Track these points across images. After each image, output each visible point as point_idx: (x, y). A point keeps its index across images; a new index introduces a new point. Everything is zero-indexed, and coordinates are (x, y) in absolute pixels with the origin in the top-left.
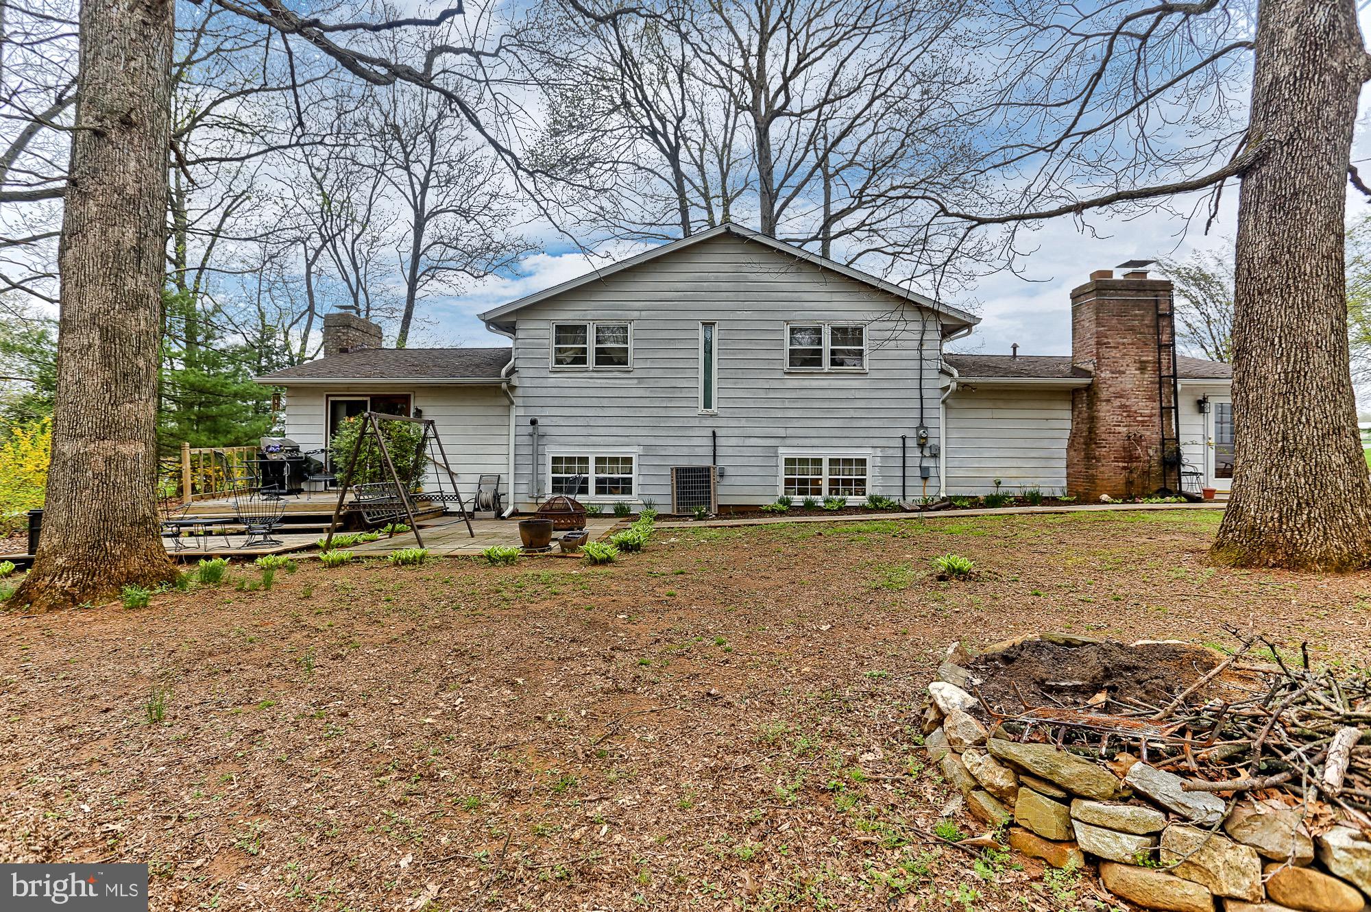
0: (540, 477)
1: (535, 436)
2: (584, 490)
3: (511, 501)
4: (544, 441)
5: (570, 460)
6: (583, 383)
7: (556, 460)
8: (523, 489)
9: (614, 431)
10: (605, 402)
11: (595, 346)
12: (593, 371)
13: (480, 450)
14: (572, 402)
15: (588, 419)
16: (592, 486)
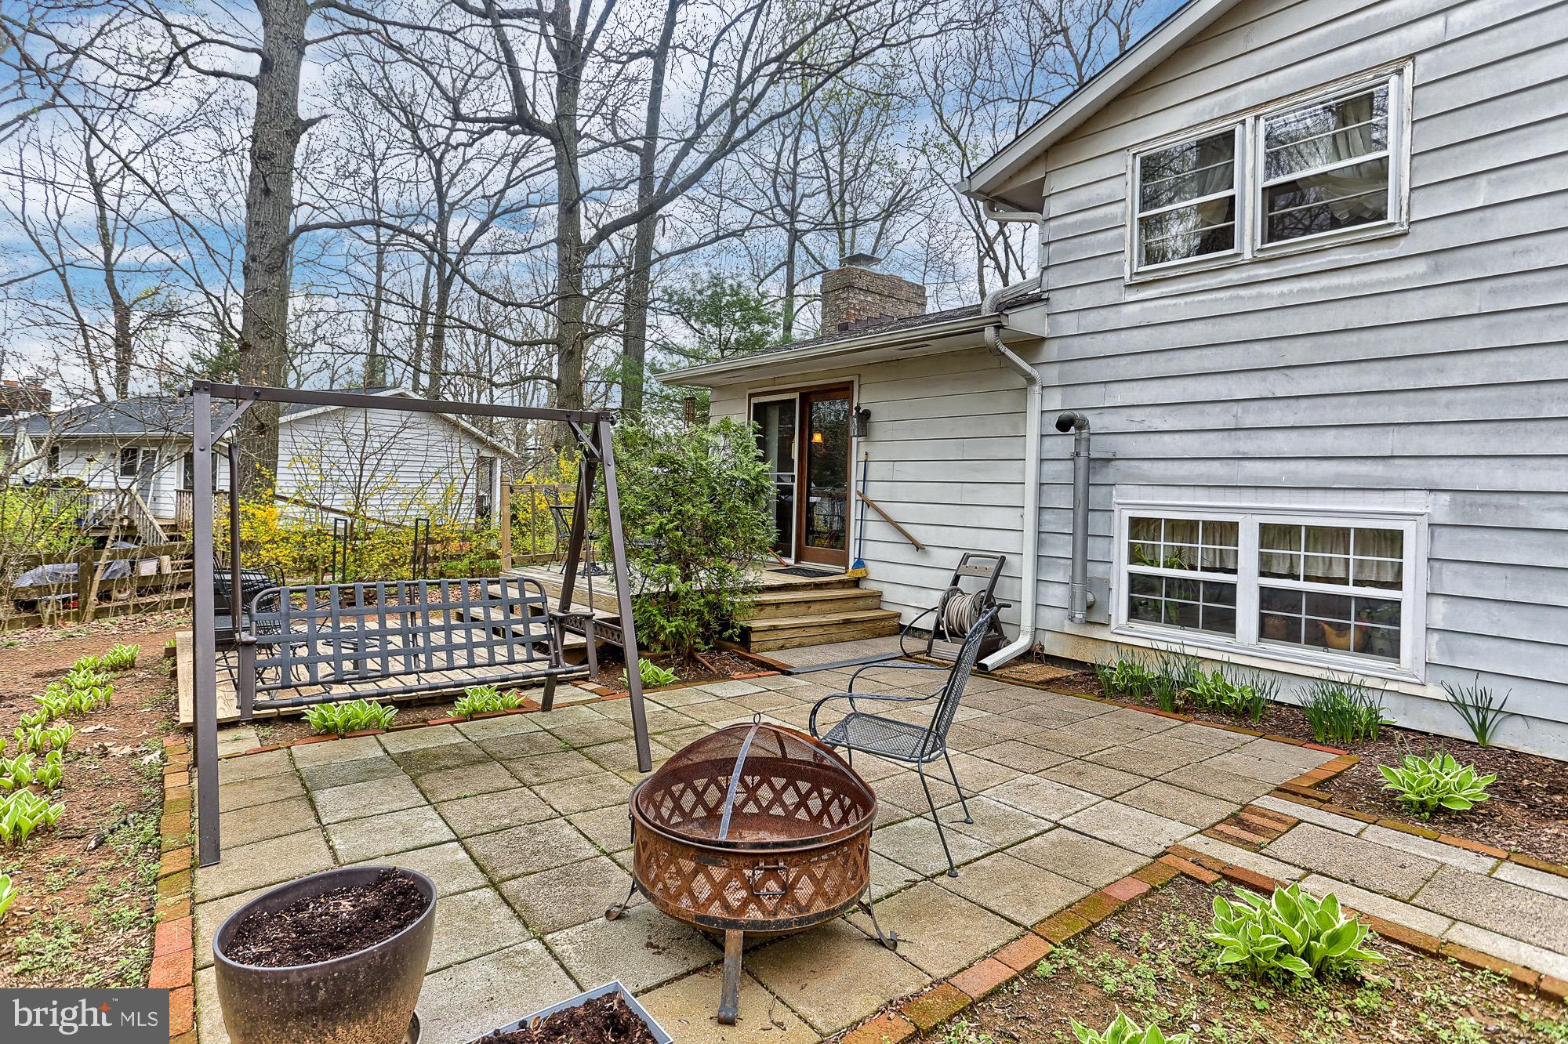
0: (1096, 570)
1: (1082, 462)
2: (1224, 622)
3: (1026, 622)
4: (1109, 474)
5: (1184, 529)
6: (1223, 302)
7: (1139, 526)
8: (1057, 595)
9: (1328, 442)
10: (1296, 353)
11: (1262, 184)
12: (1255, 262)
13: (970, 495)
14: (1190, 362)
15: (1236, 408)
16: (1247, 611)
